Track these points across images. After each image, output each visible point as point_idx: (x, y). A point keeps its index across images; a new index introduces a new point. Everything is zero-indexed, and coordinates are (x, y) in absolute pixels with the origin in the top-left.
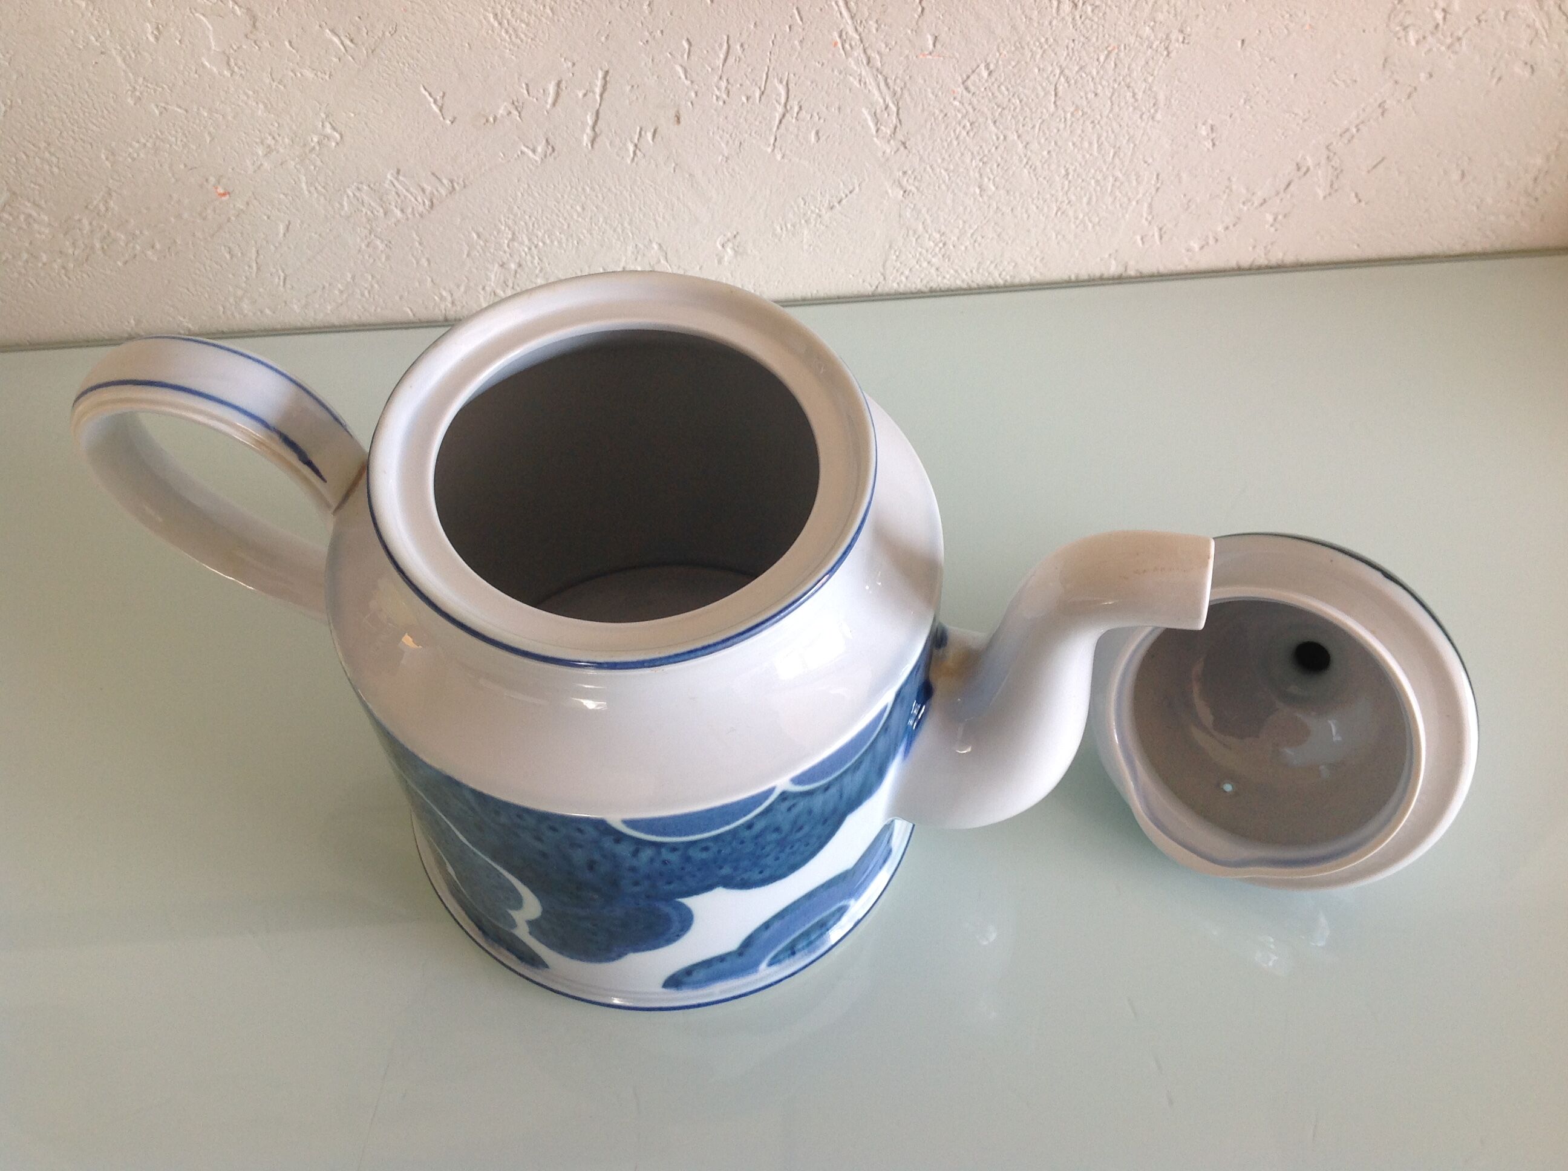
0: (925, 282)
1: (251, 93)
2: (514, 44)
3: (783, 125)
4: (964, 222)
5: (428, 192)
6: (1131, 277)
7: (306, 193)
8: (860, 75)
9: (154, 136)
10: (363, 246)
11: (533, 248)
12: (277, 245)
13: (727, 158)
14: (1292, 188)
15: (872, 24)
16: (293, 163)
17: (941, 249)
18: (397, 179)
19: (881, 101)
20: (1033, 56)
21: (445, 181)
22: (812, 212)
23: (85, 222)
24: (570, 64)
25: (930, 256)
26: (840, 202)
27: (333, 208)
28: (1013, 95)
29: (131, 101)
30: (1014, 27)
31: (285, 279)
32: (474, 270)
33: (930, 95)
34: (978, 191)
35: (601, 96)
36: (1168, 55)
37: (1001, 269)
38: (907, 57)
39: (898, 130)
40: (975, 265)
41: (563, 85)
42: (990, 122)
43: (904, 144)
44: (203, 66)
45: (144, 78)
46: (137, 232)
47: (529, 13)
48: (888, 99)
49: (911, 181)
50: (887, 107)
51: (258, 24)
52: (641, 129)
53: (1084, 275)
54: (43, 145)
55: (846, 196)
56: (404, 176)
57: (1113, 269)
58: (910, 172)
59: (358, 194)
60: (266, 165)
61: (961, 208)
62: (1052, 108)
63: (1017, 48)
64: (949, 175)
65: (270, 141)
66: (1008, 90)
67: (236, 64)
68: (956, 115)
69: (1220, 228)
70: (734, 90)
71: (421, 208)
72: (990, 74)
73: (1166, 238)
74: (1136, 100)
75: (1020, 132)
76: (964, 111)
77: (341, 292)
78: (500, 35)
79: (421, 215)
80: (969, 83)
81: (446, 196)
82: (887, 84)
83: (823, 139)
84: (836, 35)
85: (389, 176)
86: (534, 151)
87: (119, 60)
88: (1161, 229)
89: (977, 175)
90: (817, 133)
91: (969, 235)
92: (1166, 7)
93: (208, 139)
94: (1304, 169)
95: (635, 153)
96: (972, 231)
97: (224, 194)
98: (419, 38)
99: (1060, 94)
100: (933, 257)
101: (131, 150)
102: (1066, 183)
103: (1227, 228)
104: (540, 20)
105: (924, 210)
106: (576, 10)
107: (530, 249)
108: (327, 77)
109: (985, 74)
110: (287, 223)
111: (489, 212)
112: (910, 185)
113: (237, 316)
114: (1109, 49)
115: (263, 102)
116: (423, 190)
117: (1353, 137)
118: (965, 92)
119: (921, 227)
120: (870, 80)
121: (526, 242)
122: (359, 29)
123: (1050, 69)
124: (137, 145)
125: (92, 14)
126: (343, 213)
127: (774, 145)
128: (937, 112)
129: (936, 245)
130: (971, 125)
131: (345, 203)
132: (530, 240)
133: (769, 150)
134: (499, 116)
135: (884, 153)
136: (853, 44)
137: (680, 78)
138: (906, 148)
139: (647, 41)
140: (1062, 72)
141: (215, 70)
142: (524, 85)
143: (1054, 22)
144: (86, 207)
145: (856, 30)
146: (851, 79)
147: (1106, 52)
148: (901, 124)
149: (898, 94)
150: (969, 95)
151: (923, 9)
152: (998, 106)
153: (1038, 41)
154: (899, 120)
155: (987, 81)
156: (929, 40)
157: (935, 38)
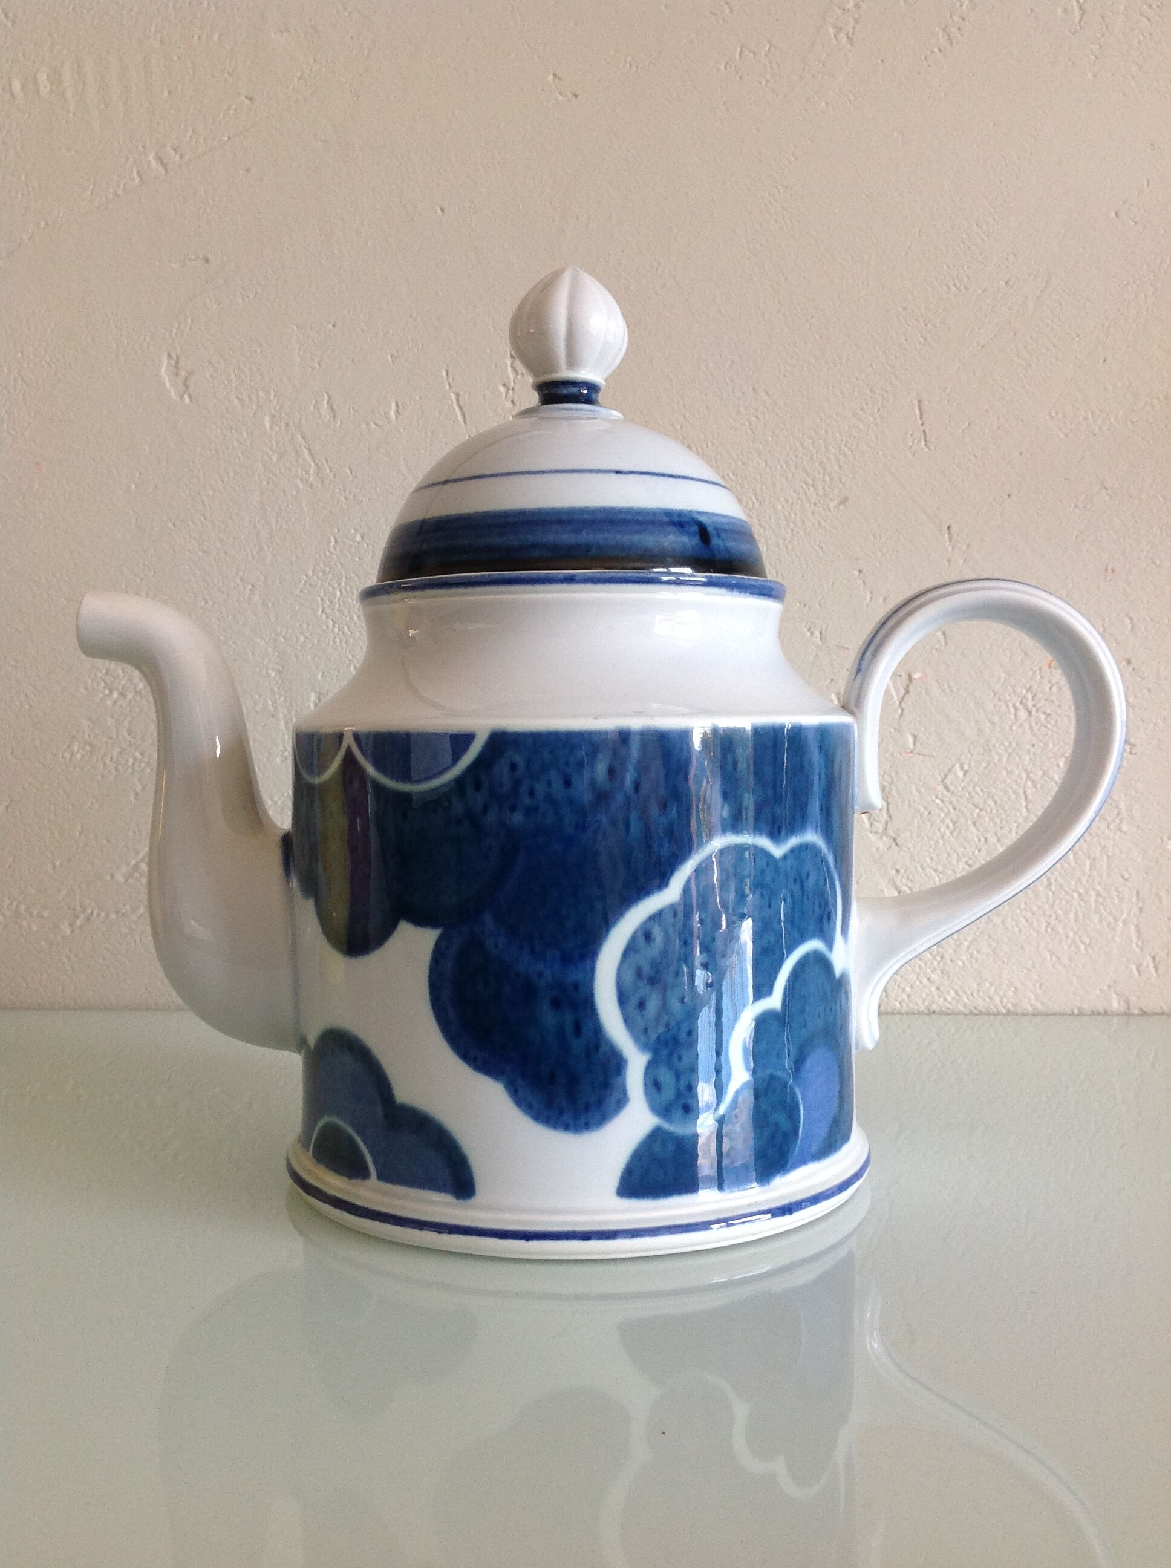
0: (927, 1003)
6: (1135, 1015)
17: (939, 962)
20: (1000, 760)
25: (929, 970)
28: (988, 797)
30: (981, 731)
33: (915, 792)
37: (1001, 993)
38: (892, 754)
39: (888, 824)
40: (975, 986)
42: (970, 822)
43: (895, 840)
49: (904, 880)
53: (1086, 1009)
57: (1116, 1003)
58: (903, 870)
62: (1023, 811)
63: (985, 750)
66: (982, 791)
68: (939, 814)
72: (965, 773)
73: (1161, 969)
75: (999, 834)
76: (946, 810)
80: (947, 781)
88: (1154, 958)
96: (967, 944)
99: (1030, 797)
100: (932, 971)
102: (1050, 893)
109: (961, 774)
112: (904, 885)
118: (945, 792)
123: (1017, 773)
129: (934, 958)
130: (954, 825)
135: (878, 849)
138: (897, 845)
140: (1028, 776)
143: (1014, 728)
148: (891, 820)
149: (887, 789)
150: (949, 794)
151: (903, 710)
152: (976, 806)
153: (1002, 744)
154: (890, 816)
155: (963, 781)
156: (910, 739)
157: (915, 737)
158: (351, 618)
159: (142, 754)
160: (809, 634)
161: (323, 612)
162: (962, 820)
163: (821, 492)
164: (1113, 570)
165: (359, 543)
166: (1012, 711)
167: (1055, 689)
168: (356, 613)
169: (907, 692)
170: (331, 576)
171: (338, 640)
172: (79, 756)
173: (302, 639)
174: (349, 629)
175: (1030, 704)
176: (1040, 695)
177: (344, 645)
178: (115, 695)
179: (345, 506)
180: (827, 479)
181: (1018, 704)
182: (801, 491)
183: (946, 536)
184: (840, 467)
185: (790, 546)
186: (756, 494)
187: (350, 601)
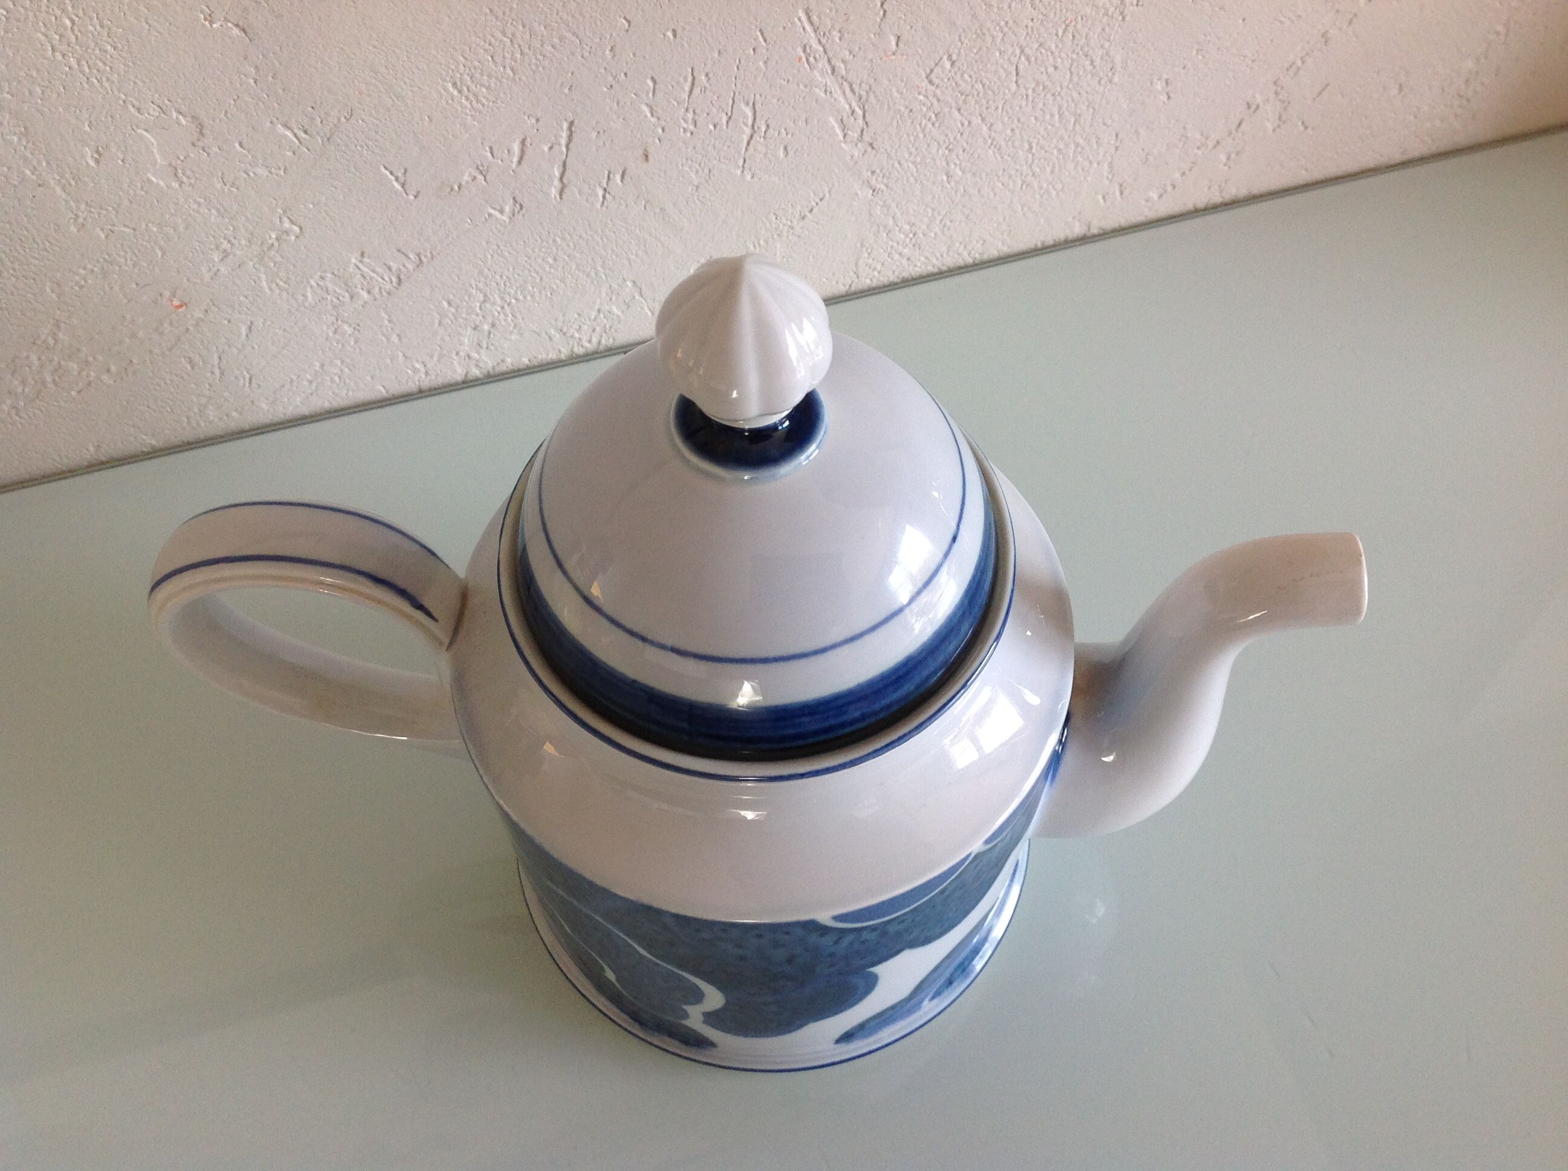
0: (897, 273)
1: (202, 201)
2: (475, 110)
3: (751, 147)
4: (933, 210)
5: (394, 269)
6: (1094, 236)
7: (267, 290)
8: (826, 85)
9: (101, 260)
10: (331, 334)
11: (506, 306)
12: (240, 347)
13: (697, 187)
14: (1243, 126)
15: (835, 33)
16: (251, 263)
17: (911, 239)
18: (361, 262)
19: (847, 107)
20: (994, 41)
21: (412, 256)
22: (784, 225)
23: (34, 358)
24: (533, 121)
25: (901, 247)
26: (811, 211)
27: (296, 300)
28: (976, 82)
29: (74, 230)
30: (974, 16)
31: (250, 379)
32: (447, 338)
33: (895, 94)
34: (945, 178)
35: (567, 147)
36: (1124, 19)
37: (970, 248)
38: (871, 60)
39: (865, 132)
40: (944, 249)
41: (528, 141)
42: (954, 110)
43: (871, 145)
44: (149, 181)
45: (87, 203)
46: (91, 359)
47: (490, 76)
48: (854, 104)
49: (880, 179)
50: (853, 112)
51: (204, 131)
52: (609, 173)
53: (1049, 241)
55: (817, 204)
56: (369, 257)
57: (1078, 230)
58: (878, 171)
59: (322, 283)
60: (223, 270)
61: (930, 197)
62: (1014, 87)
63: (978, 36)
64: (916, 167)
65: (225, 245)
66: (970, 76)
67: (184, 175)
68: (921, 110)
69: (1177, 176)
70: (701, 120)
71: (388, 286)
72: (953, 63)
73: (1126, 193)
74: (1094, 67)
75: (983, 115)
76: (929, 105)
77: (310, 382)
78: (461, 104)
79: (389, 293)
80: (933, 76)
81: (414, 270)
82: (852, 90)
83: (791, 153)
84: (800, 50)
85: (353, 261)
86: (502, 212)
87: (58, 190)
88: (1121, 186)
89: (944, 163)
90: (785, 148)
91: (938, 222)
93: (160, 253)
94: (1254, 107)
95: (604, 197)
96: (941, 217)
97: (180, 306)
98: (377, 119)
99: (1021, 73)
100: (904, 248)
101: (77, 278)
102: (1030, 156)
103: (1184, 174)
104: (501, 82)
105: (894, 206)
106: (537, 66)
107: (503, 308)
108: (282, 173)
109: (948, 65)
110: (249, 323)
111: (458, 278)
112: (879, 183)
113: (202, 424)
114: (1067, 22)
115: (216, 208)
116: (390, 269)
117: (1299, 69)
118: (929, 86)
119: (891, 222)
120: (835, 89)
121: (498, 301)
122: (312, 119)
123: (1011, 51)
124: (84, 272)
125: (25, 147)
126: (307, 305)
127: (743, 166)
128: (903, 109)
129: (907, 236)
130: (936, 116)
131: (309, 294)
132: (502, 299)
133: (739, 172)
134: (463, 183)
135: (852, 157)
136: (817, 56)
137: (646, 116)
138: (873, 148)
139: (611, 86)
140: (1022, 51)
141: (161, 183)
142: (488, 149)
144: (34, 343)
145: (820, 42)
146: (817, 90)
147: (1064, 26)
148: (867, 126)
149: (864, 98)
150: (933, 88)
151: (885, 12)
152: (962, 93)
154: (866, 123)
155: (950, 71)
156: (892, 41)
157: (898, 38)
158: (103, 51)
161: (53, 50)
162: (946, 110)
171: (95, 81)
174: (105, 64)
177: (106, 84)
187: (91, 28)
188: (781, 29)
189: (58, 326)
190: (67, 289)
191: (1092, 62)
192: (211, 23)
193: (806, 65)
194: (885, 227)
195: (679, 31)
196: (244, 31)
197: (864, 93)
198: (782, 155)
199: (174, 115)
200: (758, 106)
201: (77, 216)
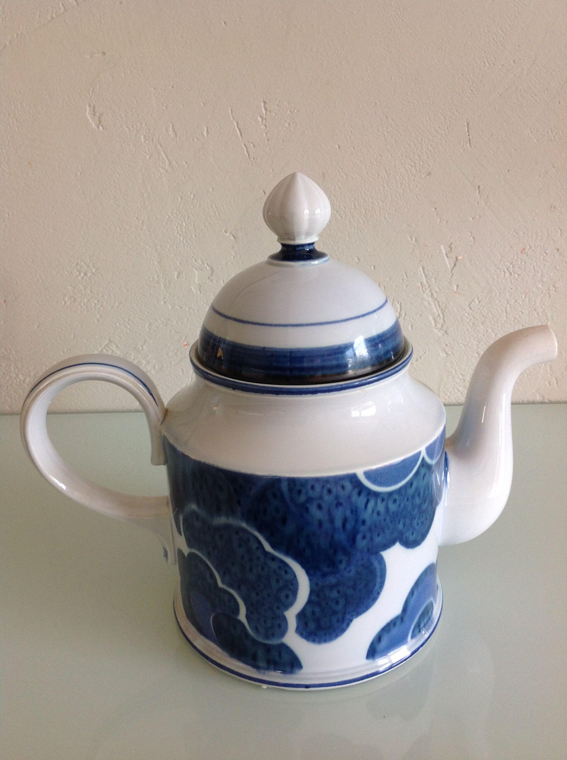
0: (456, 400)
1: (205, 301)
6: (546, 402)
8: (429, 301)
9: (167, 318)
15: (433, 279)
17: (463, 383)
19: (437, 313)
20: (496, 295)
23: (133, 355)
25: (458, 387)
26: (420, 358)
28: (489, 312)
29: (162, 303)
30: (488, 283)
33: (456, 311)
34: (477, 356)
36: (550, 297)
38: (447, 294)
39: (444, 325)
42: (480, 324)
43: (446, 332)
44: (191, 289)
45: (169, 294)
46: (150, 361)
48: (439, 312)
50: (439, 315)
51: (213, 273)
53: (525, 400)
54: (127, 320)
55: (424, 355)
57: (538, 398)
58: (449, 345)
61: (471, 364)
62: (505, 318)
63: (489, 291)
66: (487, 309)
67: (203, 289)
68: (467, 320)
72: (479, 302)
73: (559, 383)
74: (539, 316)
76: (470, 319)
80: (471, 305)
82: (439, 305)
83: (414, 328)
84: (419, 284)
87: (163, 286)
88: (556, 379)
89: (476, 348)
90: (412, 326)
92: (546, 276)
93: (186, 320)
97: (186, 345)
99: (508, 312)
100: (460, 387)
101: (157, 324)
105: (455, 363)
109: (477, 302)
112: (449, 351)
114: (526, 293)
119: (454, 372)
120: (432, 303)
123: (503, 301)
124: (160, 322)
125: (158, 267)
128: (459, 318)
129: (461, 381)
130: (473, 325)
135: (438, 336)
136: (426, 288)
138: (447, 334)
140: (508, 303)
141: (195, 291)
143: (503, 281)
144: (135, 348)
145: (427, 282)
146: (425, 302)
147: (524, 295)
149: (444, 309)
150: (471, 311)
151: (452, 274)
152: (483, 316)
153: (497, 288)
154: (444, 321)
155: (478, 305)
156: (455, 287)
157: (458, 286)
158: (192, 236)
159: (98, 301)
160: (410, 239)
161: (177, 233)
162: (477, 322)
163: (418, 169)
164: (554, 207)
165: (193, 200)
166: (503, 273)
167: (523, 263)
168: (194, 234)
169: (455, 265)
170: (180, 216)
171: (186, 247)
172: (68, 303)
173: (168, 246)
174: (191, 242)
175: (511, 270)
176: (516, 266)
177: (189, 249)
178: (82, 274)
179: (184, 181)
180: (421, 163)
181: (506, 270)
182: (409, 170)
183: (477, 191)
184: (428, 157)
185: (402, 197)
186: (386, 171)
187: (191, 228)
188: (413, 273)
189: (145, 343)
190: (152, 327)
191: (538, 313)
192: (226, 233)
193: (422, 291)
194: (452, 373)
195: (376, 266)
196: (235, 238)
197: (443, 308)
198: (410, 328)
199: (206, 265)
200: (402, 304)
201: (165, 298)
